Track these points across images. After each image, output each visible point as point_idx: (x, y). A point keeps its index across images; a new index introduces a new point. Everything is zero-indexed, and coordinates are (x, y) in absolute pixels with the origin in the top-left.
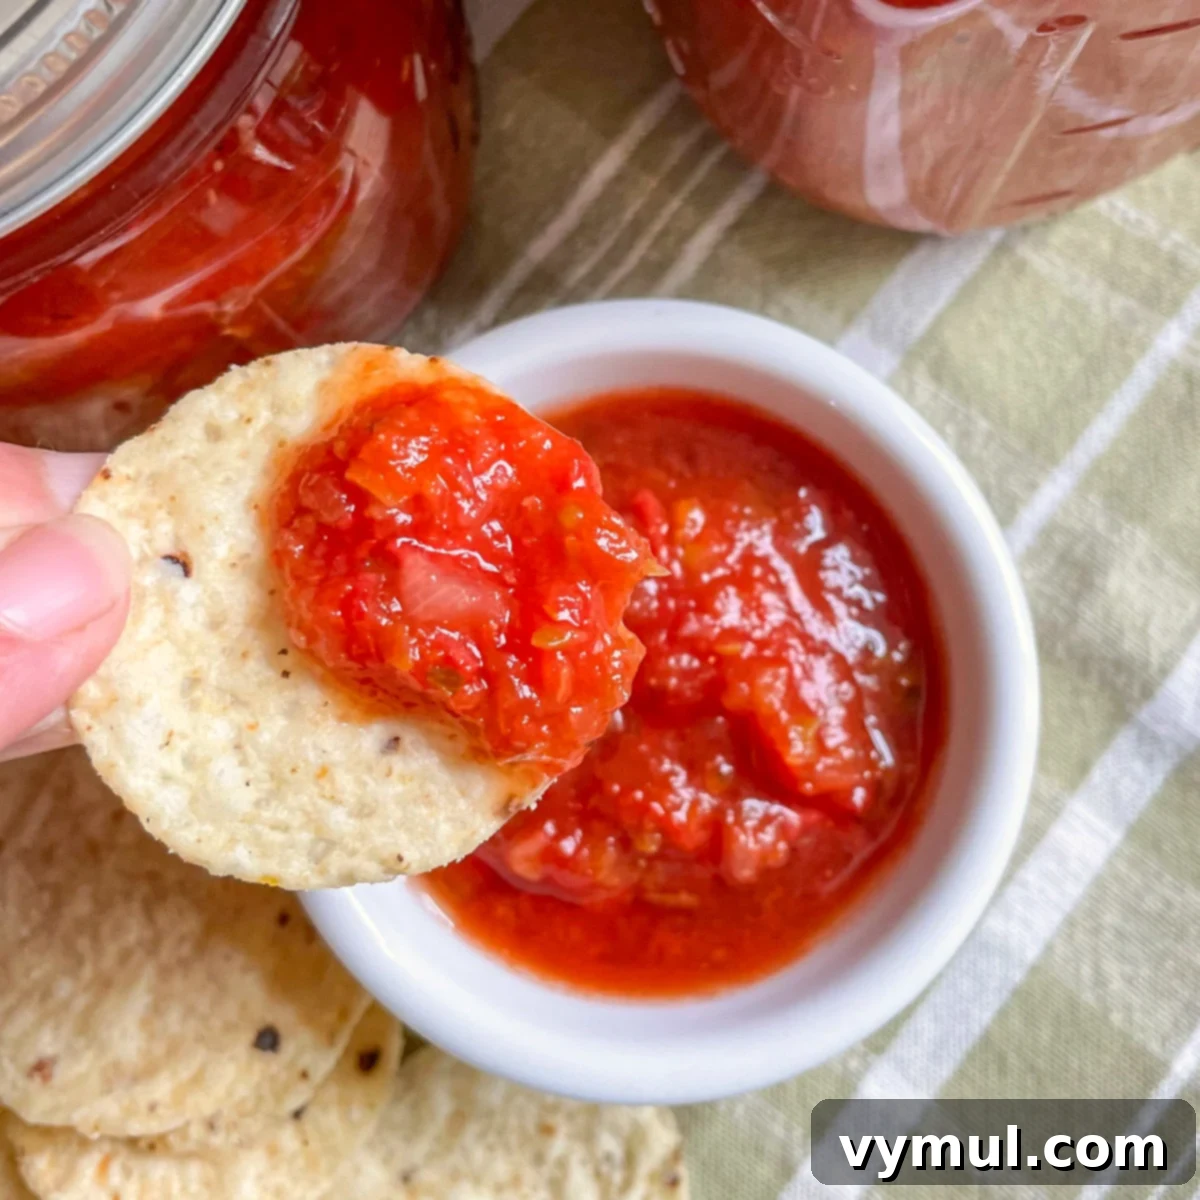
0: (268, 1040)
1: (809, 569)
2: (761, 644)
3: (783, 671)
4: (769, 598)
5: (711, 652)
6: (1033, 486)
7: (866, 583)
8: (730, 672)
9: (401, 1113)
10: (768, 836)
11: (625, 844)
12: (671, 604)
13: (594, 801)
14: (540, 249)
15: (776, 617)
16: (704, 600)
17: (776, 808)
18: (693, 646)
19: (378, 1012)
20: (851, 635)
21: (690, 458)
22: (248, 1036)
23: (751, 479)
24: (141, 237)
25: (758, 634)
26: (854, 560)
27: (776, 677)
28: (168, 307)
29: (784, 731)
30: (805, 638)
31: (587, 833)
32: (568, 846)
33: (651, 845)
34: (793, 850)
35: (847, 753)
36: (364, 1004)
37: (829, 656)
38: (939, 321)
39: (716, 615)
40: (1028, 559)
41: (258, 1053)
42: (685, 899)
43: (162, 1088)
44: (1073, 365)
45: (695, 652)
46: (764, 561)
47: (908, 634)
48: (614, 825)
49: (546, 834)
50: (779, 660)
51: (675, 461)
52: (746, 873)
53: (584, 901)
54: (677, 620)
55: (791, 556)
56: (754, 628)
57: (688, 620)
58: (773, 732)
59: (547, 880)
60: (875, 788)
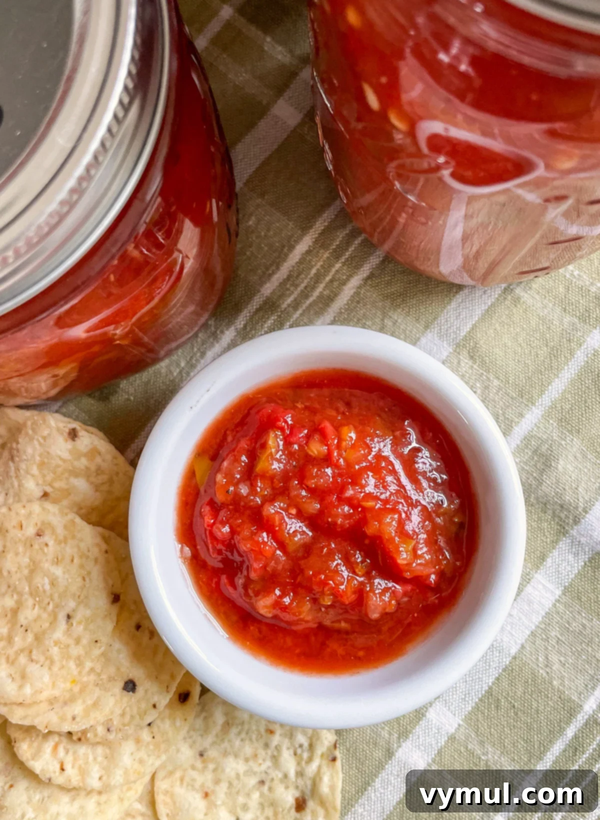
0: (130, 686)
1: (409, 463)
2: (386, 502)
3: (396, 516)
4: (389, 479)
5: (360, 506)
6: (521, 415)
7: (437, 470)
8: (369, 515)
9: (199, 723)
10: (386, 598)
11: (315, 601)
12: (339, 480)
13: (299, 579)
14: (268, 289)
15: (393, 488)
16: (355, 479)
17: (390, 585)
18: (350, 502)
19: (189, 676)
20: (431, 497)
21: (348, 404)
22: (121, 684)
23: (379, 416)
24: (80, 302)
25: (383, 497)
26: (432, 458)
27: (393, 519)
28: (88, 331)
29: (397, 547)
30: (407, 498)
31: (295, 593)
32: (287, 600)
33: (328, 601)
34: (398, 603)
35: (428, 557)
36: (183, 672)
37: (419, 508)
38: (474, 327)
39: (363, 487)
40: (518, 451)
41: (125, 692)
42: (343, 625)
43: (78, 708)
44: (544, 352)
45: (351, 506)
46: (386, 459)
47: (459, 496)
48: (309, 590)
49: (276, 595)
50: (394, 510)
51: (342, 407)
52: (375, 615)
53: (294, 628)
54: (342, 489)
55: (400, 456)
56: (381, 494)
57: (349, 489)
58: (391, 547)
59: (275, 617)
60: (441, 574)
